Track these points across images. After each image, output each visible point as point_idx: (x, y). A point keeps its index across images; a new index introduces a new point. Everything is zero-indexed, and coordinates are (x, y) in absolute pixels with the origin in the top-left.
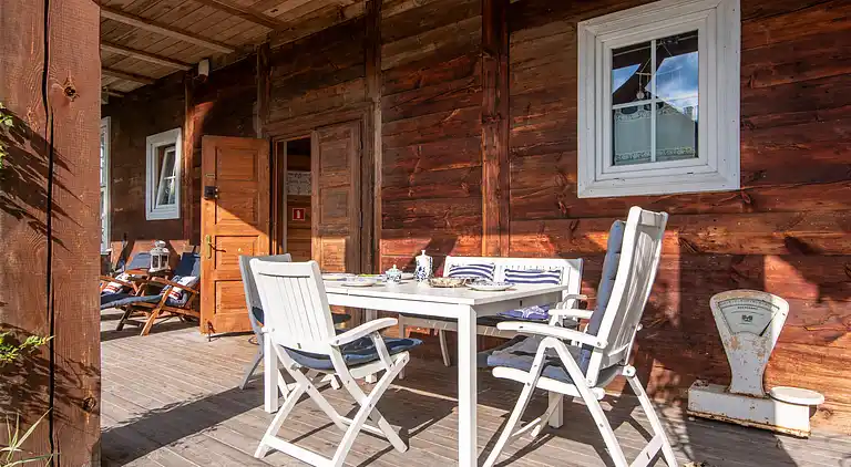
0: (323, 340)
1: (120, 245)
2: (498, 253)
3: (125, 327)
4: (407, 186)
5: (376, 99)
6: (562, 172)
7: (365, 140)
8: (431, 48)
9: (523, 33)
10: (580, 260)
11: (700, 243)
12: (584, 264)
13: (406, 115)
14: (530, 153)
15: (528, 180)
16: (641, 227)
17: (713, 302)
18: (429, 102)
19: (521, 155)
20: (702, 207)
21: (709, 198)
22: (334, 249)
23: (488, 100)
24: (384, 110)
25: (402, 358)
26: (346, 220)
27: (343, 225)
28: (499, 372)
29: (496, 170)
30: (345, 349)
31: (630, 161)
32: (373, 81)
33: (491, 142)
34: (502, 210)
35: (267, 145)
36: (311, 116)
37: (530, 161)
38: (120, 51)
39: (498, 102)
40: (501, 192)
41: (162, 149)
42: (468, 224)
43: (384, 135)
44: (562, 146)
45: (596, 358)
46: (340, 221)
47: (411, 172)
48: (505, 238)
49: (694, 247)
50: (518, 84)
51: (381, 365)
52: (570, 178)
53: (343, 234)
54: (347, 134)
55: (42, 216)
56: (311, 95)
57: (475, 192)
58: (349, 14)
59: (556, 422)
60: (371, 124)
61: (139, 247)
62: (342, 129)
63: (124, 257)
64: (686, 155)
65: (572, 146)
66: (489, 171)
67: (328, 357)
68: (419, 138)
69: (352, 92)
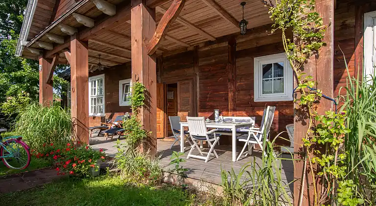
0: (204, 133)
1: (109, 114)
2: (233, 116)
3: (121, 137)
4: (207, 98)
5: (198, 73)
6: (250, 95)
7: (194, 85)
8: (214, 61)
9: (240, 59)
10: (255, 117)
11: (284, 113)
12: (256, 118)
13: (207, 78)
14: (242, 90)
15: (241, 97)
16: (270, 110)
17: (287, 126)
18: (213, 75)
19: (239, 90)
20: (284, 104)
21: (286, 102)
22: (185, 115)
23: (230, 76)
24: (200, 76)
25: (218, 138)
26: (189, 107)
27: (187, 108)
28: (240, 140)
29: (232, 94)
30: (209, 135)
31: (267, 93)
32: (196, 69)
33: (231, 86)
34: (234, 105)
35: (163, 85)
36: (177, 77)
37: (242, 92)
38: (116, 56)
39: (233, 76)
40: (234, 100)
41: (124, 85)
42: (224, 108)
43: (200, 84)
44: (250, 88)
45: (261, 136)
46: (187, 107)
47: (208, 94)
48: (235, 112)
49: (283, 114)
50: (238, 72)
51: (215, 139)
52: (252, 97)
53: (187, 111)
54: (188, 83)
55: (149, 108)
56: (176, 71)
57: (227, 100)
58: (189, 49)
59: (250, 154)
60: (196, 81)
61: (116, 115)
62: (186, 81)
63: (111, 117)
64: (281, 92)
65: (253, 89)
66: (230, 95)
67: (205, 137)
68: (210, 85)
69: (190, 71)
